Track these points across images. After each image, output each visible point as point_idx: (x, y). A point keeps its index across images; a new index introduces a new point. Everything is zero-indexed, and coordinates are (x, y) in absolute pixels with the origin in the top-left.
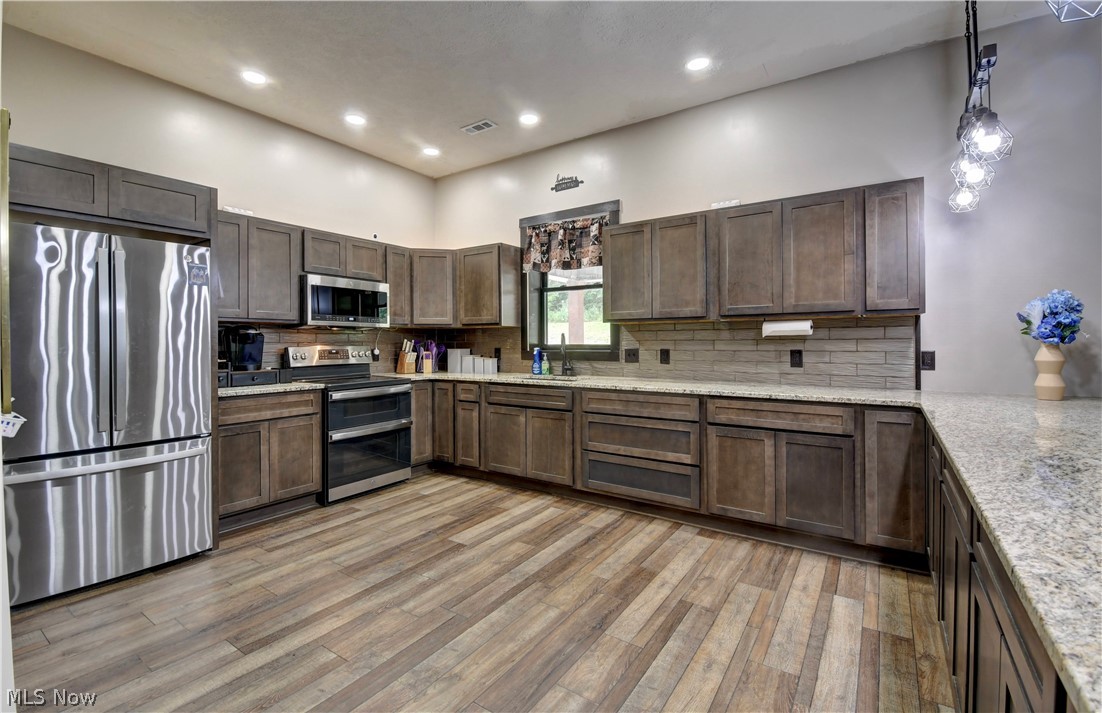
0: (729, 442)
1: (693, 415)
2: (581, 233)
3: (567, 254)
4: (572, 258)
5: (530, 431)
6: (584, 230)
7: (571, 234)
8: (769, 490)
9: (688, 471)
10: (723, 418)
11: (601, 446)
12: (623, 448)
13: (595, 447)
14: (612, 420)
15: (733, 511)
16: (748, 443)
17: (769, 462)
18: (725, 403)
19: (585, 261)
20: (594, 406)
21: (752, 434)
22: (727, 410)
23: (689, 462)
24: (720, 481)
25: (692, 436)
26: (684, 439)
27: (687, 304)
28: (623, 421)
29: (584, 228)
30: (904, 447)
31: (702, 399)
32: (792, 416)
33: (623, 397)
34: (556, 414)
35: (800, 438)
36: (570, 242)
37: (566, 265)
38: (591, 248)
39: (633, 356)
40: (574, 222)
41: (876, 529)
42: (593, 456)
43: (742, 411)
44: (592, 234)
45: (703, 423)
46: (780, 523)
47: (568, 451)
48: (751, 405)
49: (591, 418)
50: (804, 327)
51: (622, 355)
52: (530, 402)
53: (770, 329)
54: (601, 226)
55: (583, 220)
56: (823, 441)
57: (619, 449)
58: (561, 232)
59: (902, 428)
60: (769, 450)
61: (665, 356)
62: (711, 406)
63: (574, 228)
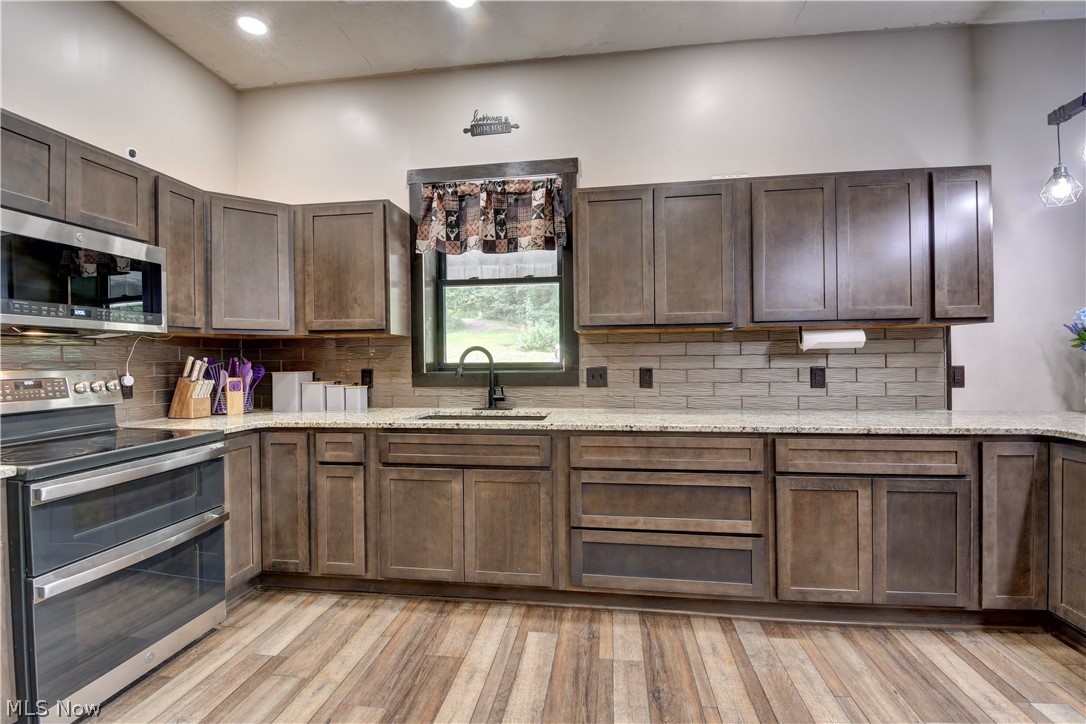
0: (808, 498)
1: (756, 464)
2: (516, 200)
3: (491, 229)
4: (498, 237)
5: (470, 506)
6: (522, 196)
7: (499, 201)
8: (865, 557)
9: (747, 544)
10: (801, 464)
11: (603, 520)
12: (642, 519)
13: (593, 521)
14: (624, 478)
15: (815, 592)
16: (834, 496)
17: (865, 520)
18: (802, 443)
19: (523, 241)
20: (591, 459)
21: (841, 483)
22: (803, 453)
23: (749, 530)
24: (794, 553)
25: (753, 492)
26: (740, 499)
27: (707, 305)
28: (642, 478)
29: (520, 194)
30: (1025, 485)
31: (771, 441)
32: (894, 456)
33: (642, 441)
34: (525, 475)
35: (906, 484)
36: (497, 212)
37: (489, 247)
38: (535, 223)
39: (598, 378)
40: (504, 183)
41: (994, 588)
42: (588, 537)
43: (826, 454)
44: (534, 203)
45: (773, 472)
46: (879, 600)
47: (545, 532)
48: (840, 444)
49: (585, 477)
50: (857, 338)
51: (583, 376)
52: (470, 459)
53: (811, 340)
54: (549, 193)
55: (519, 182)
56: (934, 485)
57: (636, 522)
58: (484, 196)
59: (1023, 462)
60: (865, 505)
61: (646, 378)
62: (781, 449)
63: (504, 193)
